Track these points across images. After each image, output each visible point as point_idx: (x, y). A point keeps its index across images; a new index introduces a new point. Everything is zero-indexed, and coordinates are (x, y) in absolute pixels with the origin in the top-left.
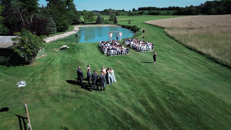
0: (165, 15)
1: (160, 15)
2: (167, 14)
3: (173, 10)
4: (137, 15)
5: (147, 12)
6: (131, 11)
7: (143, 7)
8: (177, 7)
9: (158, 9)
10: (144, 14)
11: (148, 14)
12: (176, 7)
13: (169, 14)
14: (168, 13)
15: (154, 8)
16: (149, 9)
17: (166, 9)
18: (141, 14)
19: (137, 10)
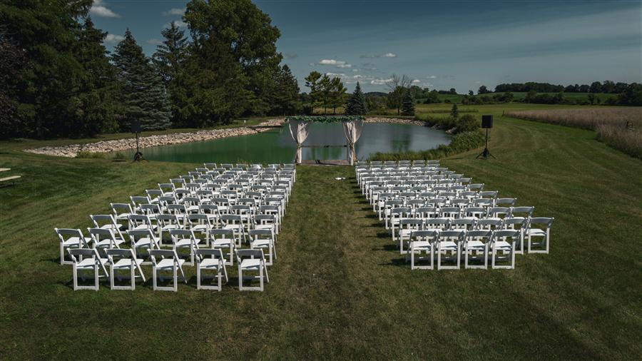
0: (584, 104)
1: (564, 103)
2: (589, 102)
3: (606, 92)
4: (490, 104)
5: (524, 95)
6: (476, 93)
7: (510, 84)
8: (619, 84)
9: (558, 89)
10: (513, 99)
11: (526, 101)
12: (615, 83)
13: (595, 101)
14: (592, 100)
15: (545, 87)
16: (529, 87)
17: (584, 89)
18: (502, 100)
19: (494, 90)
